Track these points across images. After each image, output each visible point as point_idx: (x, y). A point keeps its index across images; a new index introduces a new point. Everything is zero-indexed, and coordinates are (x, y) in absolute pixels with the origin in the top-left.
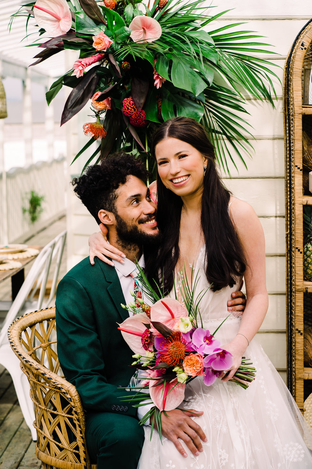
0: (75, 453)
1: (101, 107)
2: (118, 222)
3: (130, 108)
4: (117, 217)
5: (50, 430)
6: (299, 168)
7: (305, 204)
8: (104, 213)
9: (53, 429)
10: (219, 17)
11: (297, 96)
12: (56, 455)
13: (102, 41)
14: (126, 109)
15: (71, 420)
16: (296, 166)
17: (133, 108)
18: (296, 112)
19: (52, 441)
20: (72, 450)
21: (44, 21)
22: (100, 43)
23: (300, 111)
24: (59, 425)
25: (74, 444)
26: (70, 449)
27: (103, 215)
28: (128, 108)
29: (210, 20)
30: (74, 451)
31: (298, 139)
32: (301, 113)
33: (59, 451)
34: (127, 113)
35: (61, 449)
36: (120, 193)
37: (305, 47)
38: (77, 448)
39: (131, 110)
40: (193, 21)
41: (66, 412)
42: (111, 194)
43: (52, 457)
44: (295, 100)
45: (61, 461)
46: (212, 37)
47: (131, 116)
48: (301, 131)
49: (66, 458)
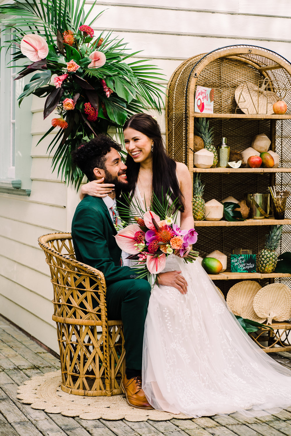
0: (97, 315)
1: (69, 108)
2: (106, 175)
3: (90, 109)
4: (106, 172)
5: (77, 303)
6: (192, 150)
7: (195, 172)
8: (97, 170)
9: (81, 301)
10: (134, 56)
11: (191, 106)
12: (81, 318)
13: (73, 65)
14: (87, 110)
15: (96, 293)
16: (190, 149)
17: (92, 109)
18: (190, 116)
19: (79, 309)
20: (95, 313)
21: (26, 51)
22: (71, 67)
23: (193, 115)
24: (86, 298)
25: (97, 309)
26: (94, 312)
27: (97, 171)
28: (89, 109)
29: (127, 57)
30: (97, 313)
31: (191, 132)
32: (194, 117)
33: (84, 314)
34: (88, 112)
35: (86, 313)
36: (108, 157)
37: (197, 76)
38: (99, 311)
39: (91, 110)
40: (118, 57)
41: (93, 288)
42: (102, 158)
43: (78, 320)
44: (190, 108)
45: (87, 320)
46: (131, 67)
47: (90, 115)
48: (193, 127)
49: (89, 319)
